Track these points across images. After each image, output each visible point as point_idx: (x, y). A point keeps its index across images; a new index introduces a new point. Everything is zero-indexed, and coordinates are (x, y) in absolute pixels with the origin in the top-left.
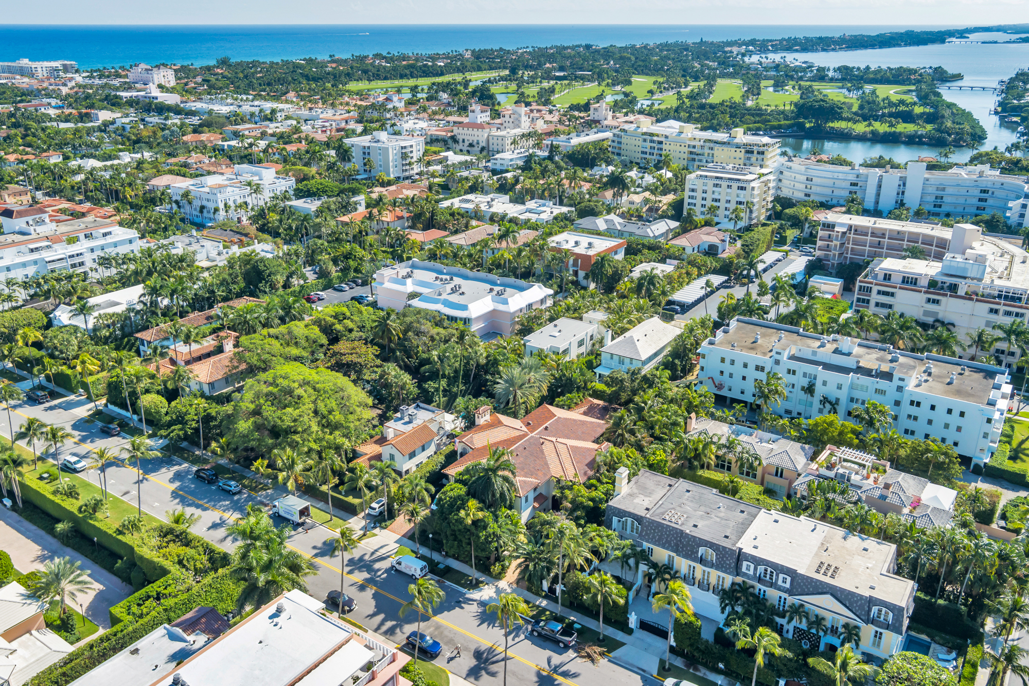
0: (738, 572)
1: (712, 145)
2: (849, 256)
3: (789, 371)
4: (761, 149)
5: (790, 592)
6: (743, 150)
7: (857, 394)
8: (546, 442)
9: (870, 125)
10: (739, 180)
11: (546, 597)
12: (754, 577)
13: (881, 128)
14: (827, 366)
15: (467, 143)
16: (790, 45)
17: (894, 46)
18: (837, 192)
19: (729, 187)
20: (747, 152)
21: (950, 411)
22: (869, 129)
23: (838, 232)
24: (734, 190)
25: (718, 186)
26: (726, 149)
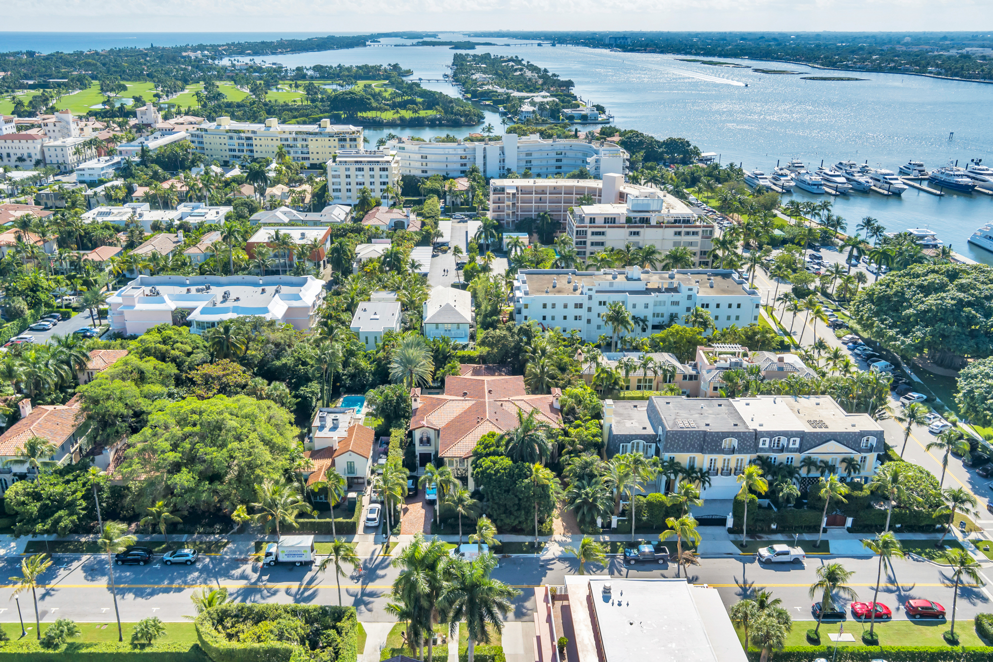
0: (756, 449)
1: (305, 136)
2: (519, 213)
3: (600, 303)
4: (354, 136)
5: (800, 450)
6: (337, 139)
7: (660, 310)
9: (397, 112)
10: (378, 162)
11: (604, 533)
12: (771, 449)
13: (407, 114)
14: (632, 292)
15: (14, 158)
16: (240, 49)
17: (329, 49)
18: (451, 166)
19: (372, 169)
20: (340, 140)
21: (730, 306)
22: (396, 116)
23: (508, 194)
24: (377, 172)
25: (360, 170)
26: (319, 139)
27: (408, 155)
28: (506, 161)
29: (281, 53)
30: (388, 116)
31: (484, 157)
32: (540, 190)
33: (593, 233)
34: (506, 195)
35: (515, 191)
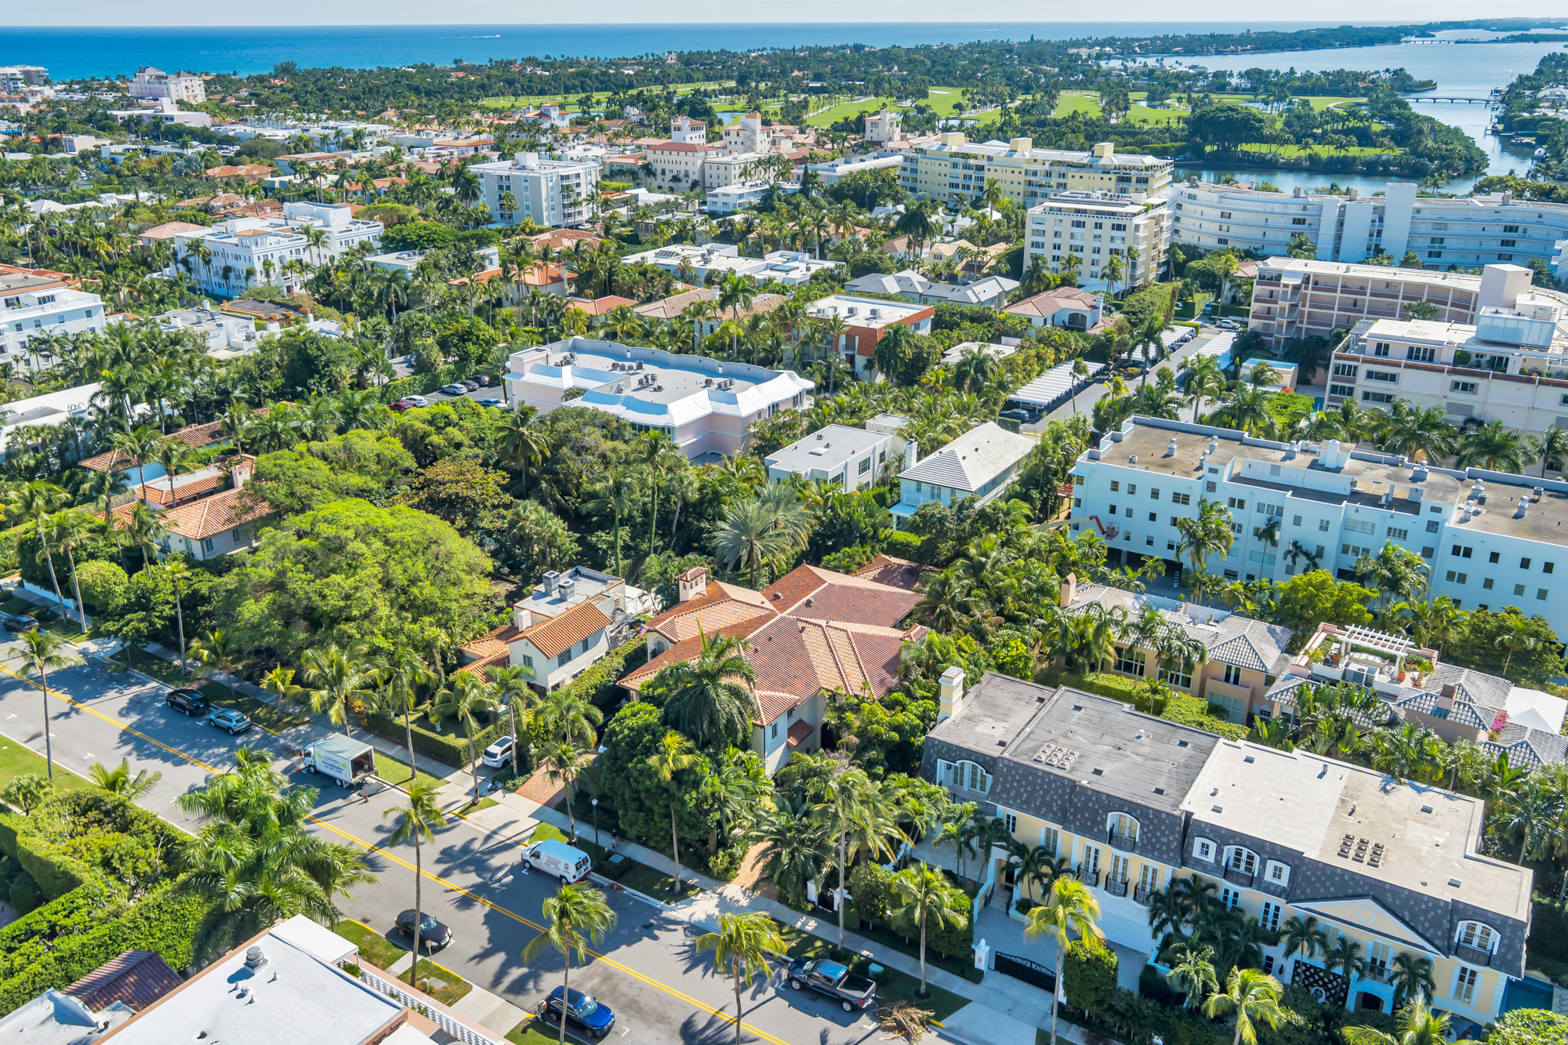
0: (1183, 857)
1: (1063, 170)
2: (1304, 326)
3: (1232, 502)
4: (1144, 174)
5: (1289, 895)
6: (1114, 177)
7: (1356, 539)
8: (809, 628)
9: (1307, 147)
10: (1113, 214)
11: (814, 913)
12: (1216, 868)
13: (1325, 152)
15: (669, 176)
16: (1166, 45)
17: (1325, 47)
18: (1271, 235)
19: (1098, 226)
20: (1121, 179)
21: (1525, 563)
22: (1303, 153)
23: (1286, 286)
24: (1107, 231)
25: (1079, 224)
26: (1086, 175)
27: (1199, 209)
28: (1384, 235)
29: (1233, 52)
30: (1291, 152)
31: (1341, 224)
32: (1356, 286)
33: (1370, 375)
34: (1281, 289)
35: (1298, 282)
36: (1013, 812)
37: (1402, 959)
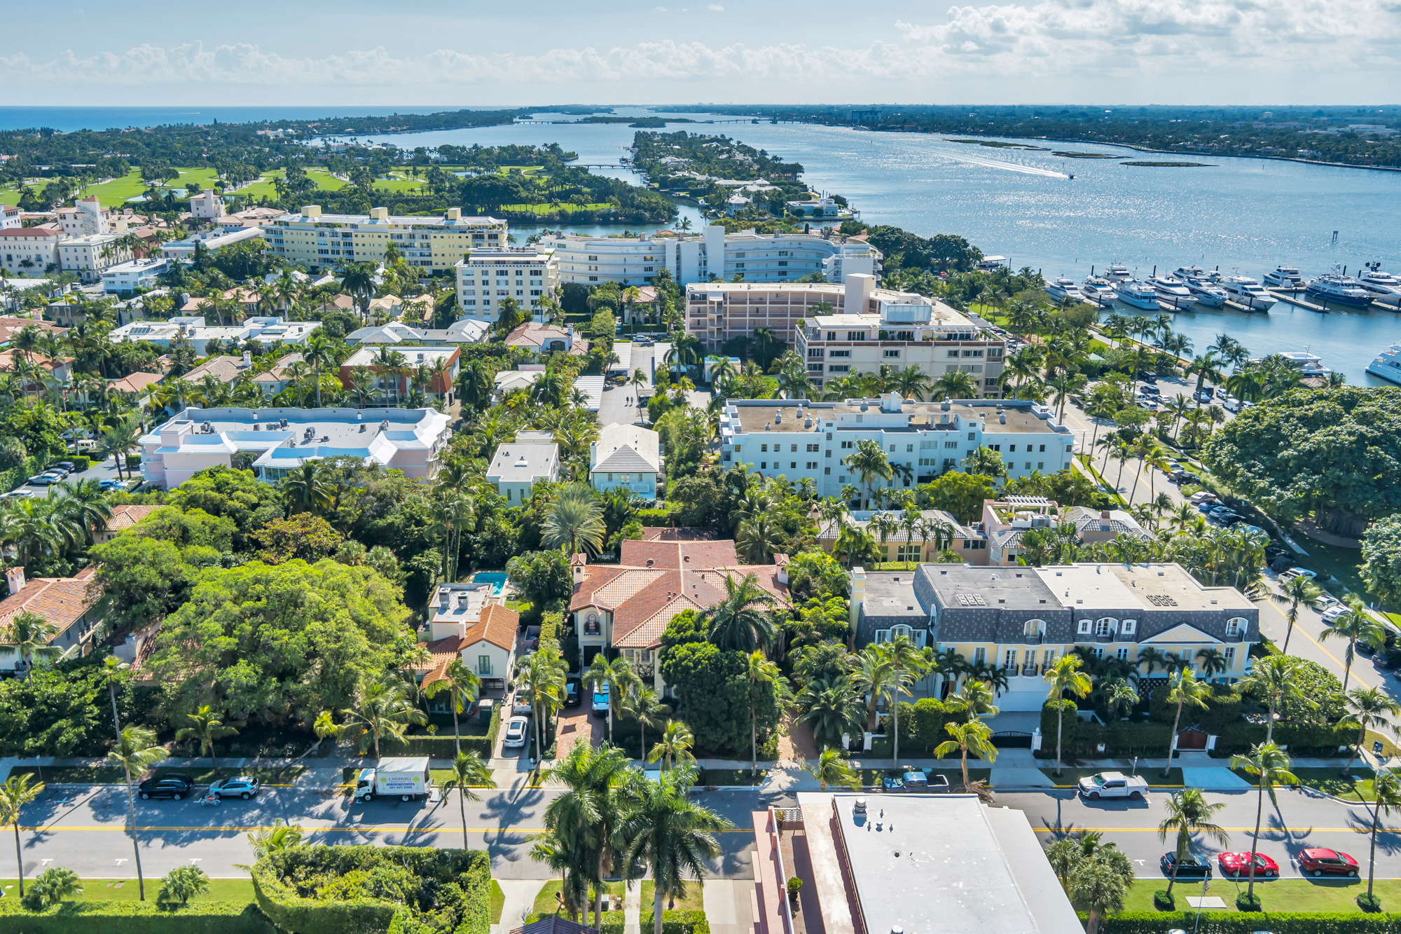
0: (1074, 636)
1: (425, 232)
2: (728, 330)
3: (844, 444)
4: (494, 231)
5: (1137, 638)
6: (470, 236)
7: (929, 454)
8: (707, 575)
9: (556, 204)
10: (528, 262)
11: (852, 757)
12: (1094, 637)
13: (570, 208)
15: (16, 262)
16: (338, 127)
17: (461, 127)
18: (630, 271)
19: (519, 273)
20: (475, 237)
21: (1030, 448)
22: (554, 210)
23: (712, 303)
24: (526, 277)
25: (502, 273)
26: (446, 235)
27: (570, 255)
28: (709, 264)
29: (395, 132)
30: (543, 210)
31: (678, 258)
32: (758, 298)
33: (832, 354)
34: (708, 305)
35: (721, 299)
36: (951, 645)
37: (1201, 653)
